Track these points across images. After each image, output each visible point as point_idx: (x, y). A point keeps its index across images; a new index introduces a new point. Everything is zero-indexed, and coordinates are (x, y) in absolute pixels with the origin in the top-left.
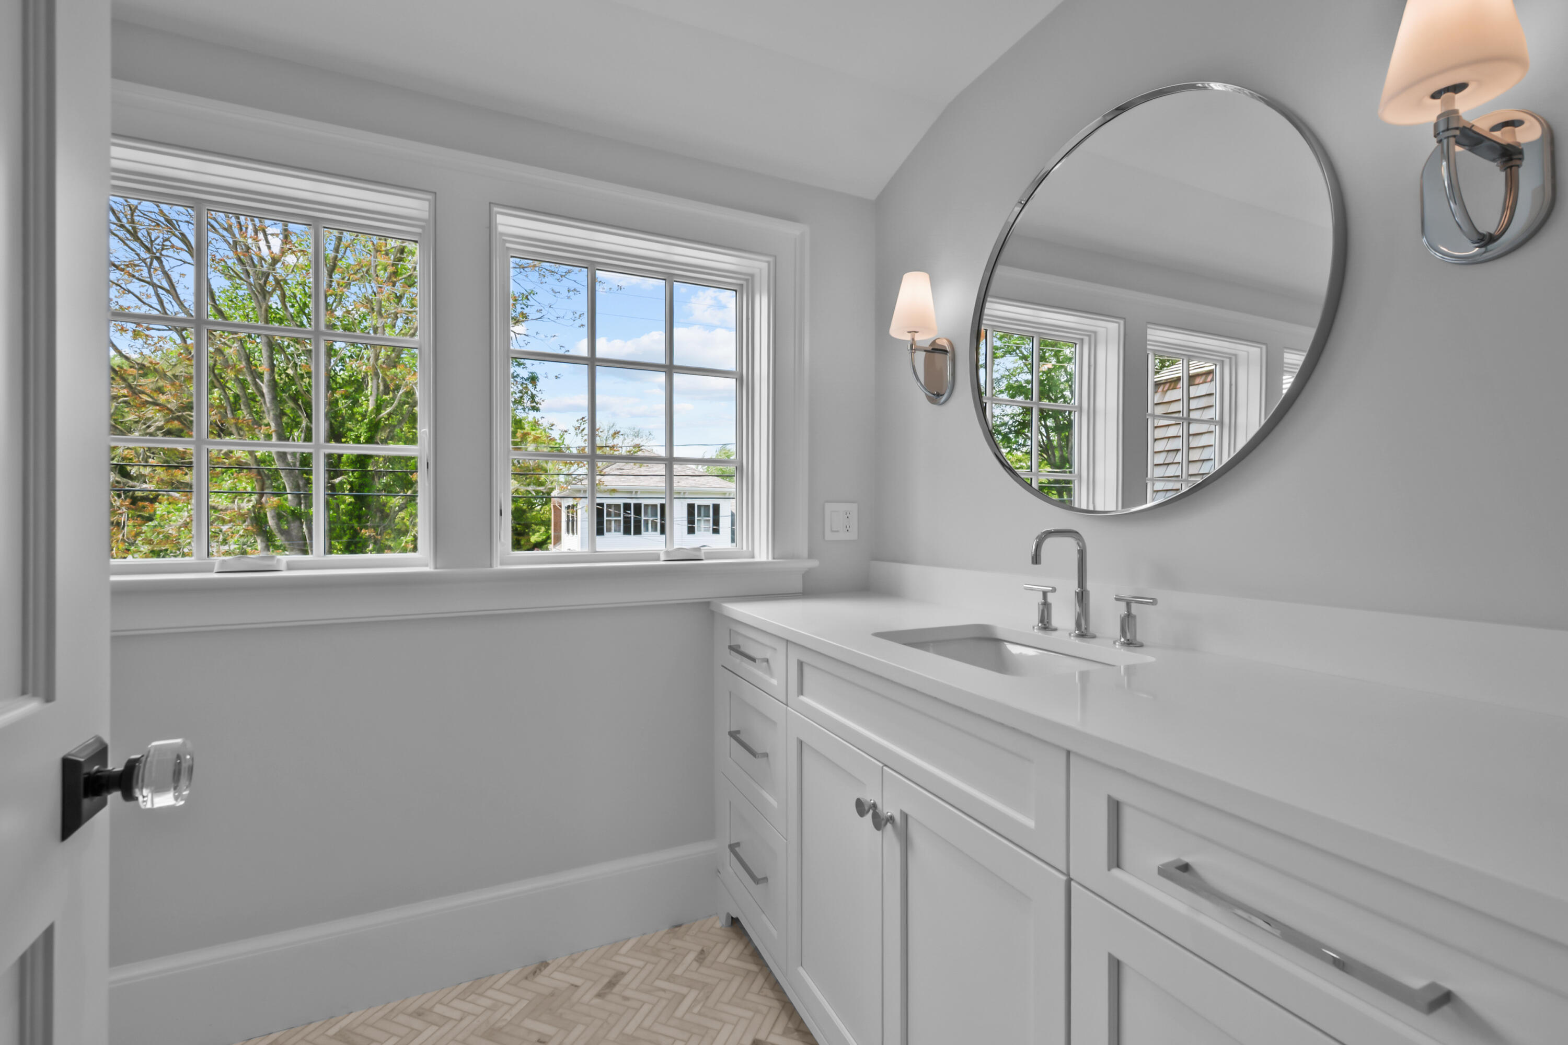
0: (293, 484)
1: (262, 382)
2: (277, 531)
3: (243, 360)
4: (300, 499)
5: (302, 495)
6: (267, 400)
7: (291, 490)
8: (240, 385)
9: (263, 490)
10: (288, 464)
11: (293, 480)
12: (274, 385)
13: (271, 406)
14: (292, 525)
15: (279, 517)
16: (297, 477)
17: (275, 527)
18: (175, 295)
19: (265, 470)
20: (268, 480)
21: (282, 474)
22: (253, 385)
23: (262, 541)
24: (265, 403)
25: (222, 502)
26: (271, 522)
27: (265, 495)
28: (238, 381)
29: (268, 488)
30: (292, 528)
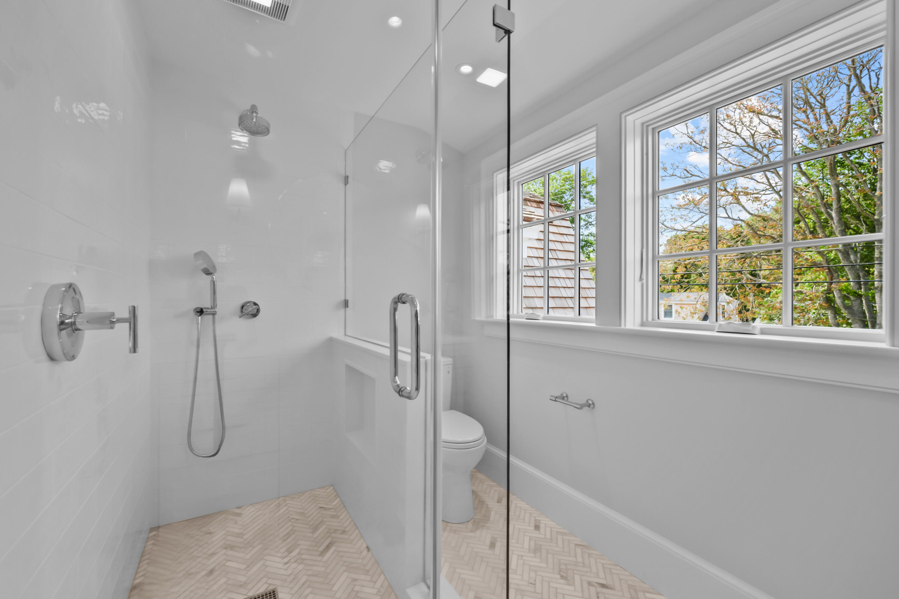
0: (854, 275)
1: (832, 210)
2: (842, 307)
3: (819, 199)
4: (860, 285)
5: (862, 283)
6: (835, 221)
7: (853, 279)
8: (816, 215)
9: (832, 280)
10: (851, 262)
11: (855, 272)
12: (841, 211)
13: (838, 225)
14: (854, 303)
15: (845, 298)
16: (858, 270)
17: (841, 304)
18: (776, 173)
19: (833, 267)
20: (835, 273)
21: (846, 269)
22: (826, 213)
23: (831, 313)
24: (834, 224)
25: (806, 288)
26: (838, 301)
27: (833, 283)
28: (814, 213)
29: (835, 279)
30: (854, 305)
